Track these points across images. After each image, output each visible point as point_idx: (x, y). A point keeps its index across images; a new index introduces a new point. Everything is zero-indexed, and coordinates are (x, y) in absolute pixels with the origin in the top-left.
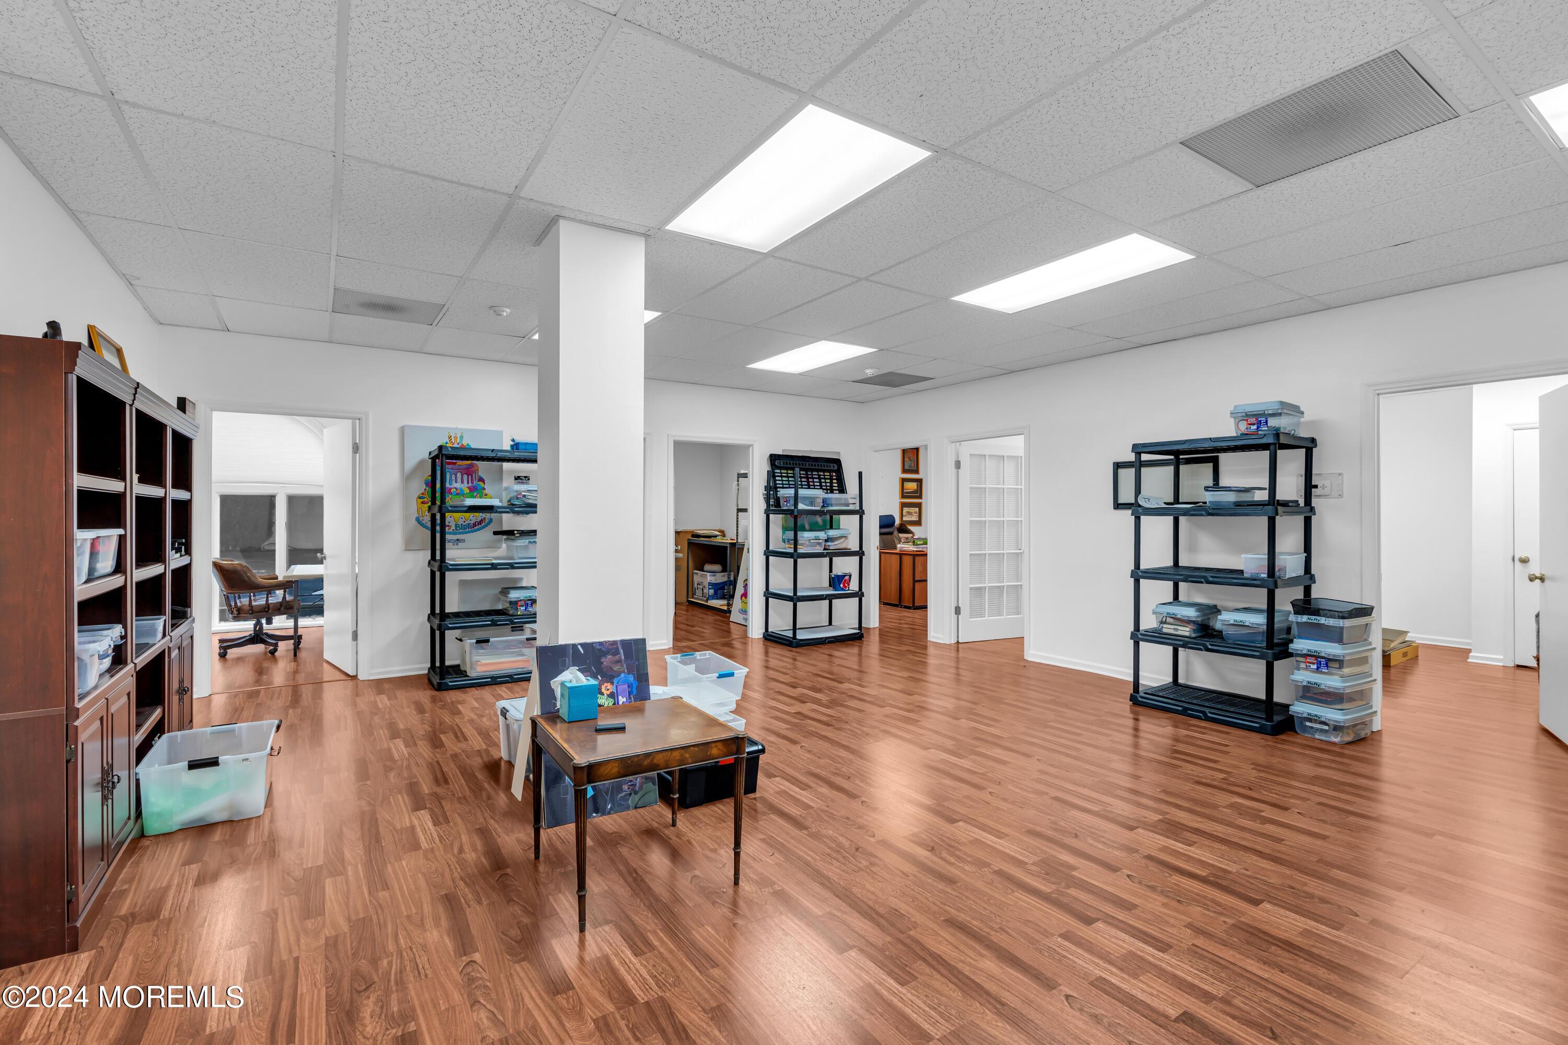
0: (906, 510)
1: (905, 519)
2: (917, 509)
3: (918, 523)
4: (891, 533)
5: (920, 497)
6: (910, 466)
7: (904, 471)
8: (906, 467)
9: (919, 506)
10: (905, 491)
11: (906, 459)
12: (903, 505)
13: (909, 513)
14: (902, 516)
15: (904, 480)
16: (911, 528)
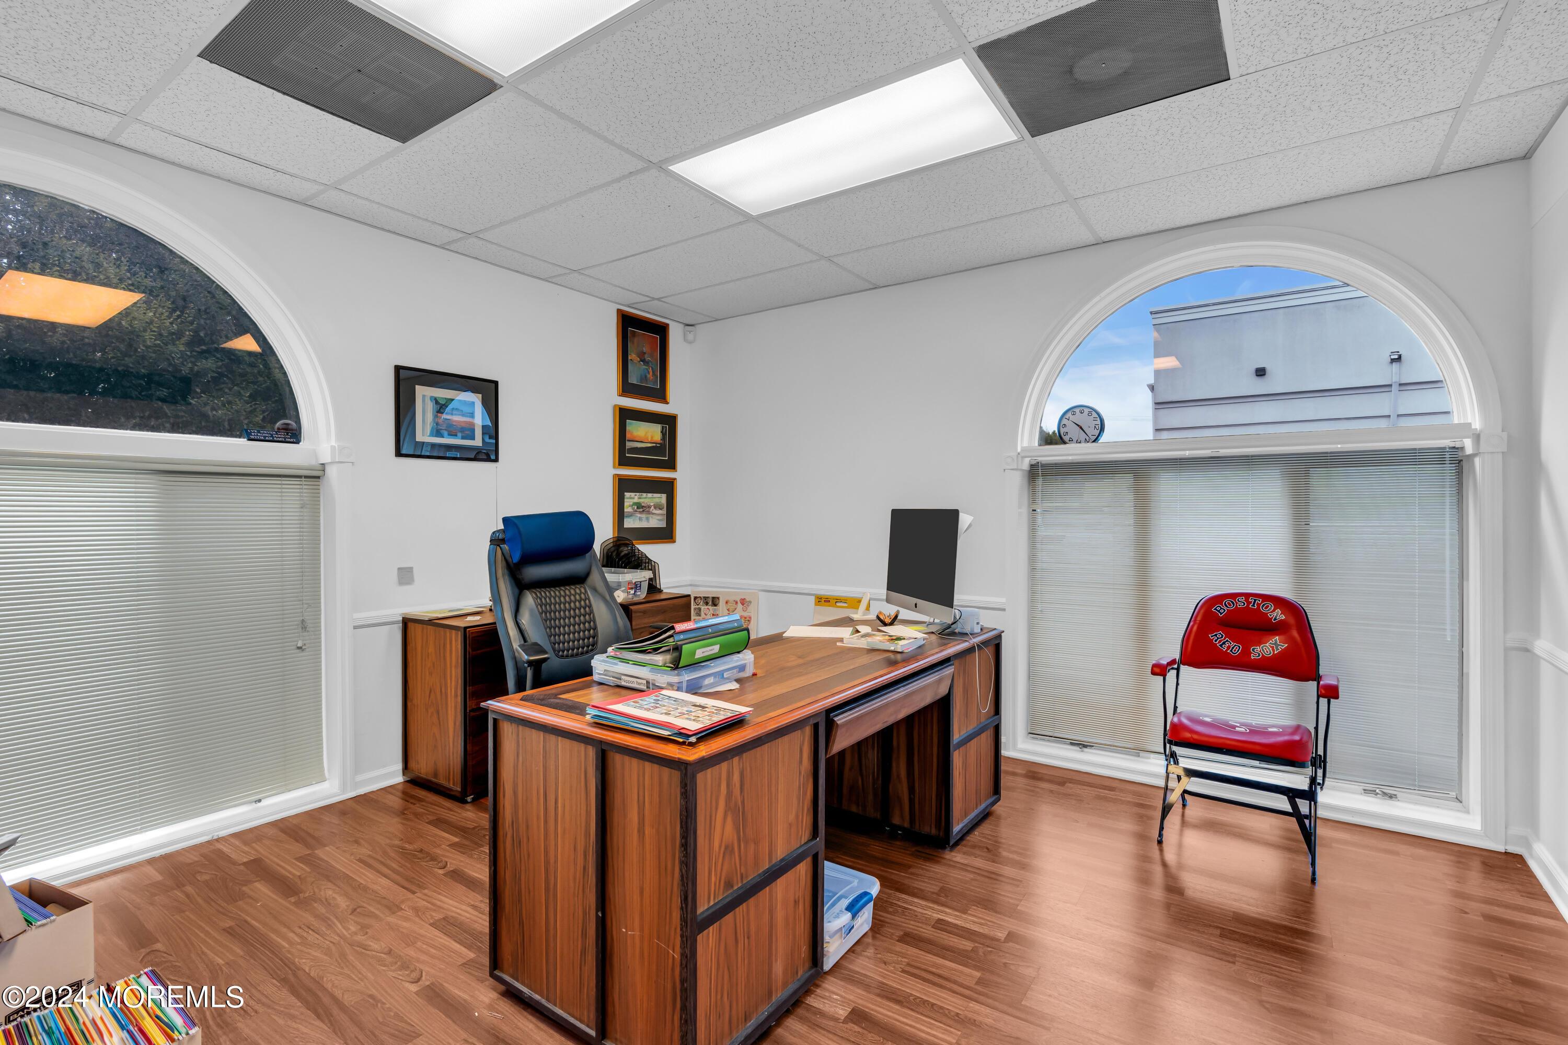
0: (631, 498)
1: (629, 523)
2: (662, 498)
3: (666, 534)
4: (579, 580)
5: (671, 464)
6: (644, 378)
7: (627, 389)
8: (633, 379)
9: (668, 487)
10: (629, 445)
11: (632, 356)
12: (624, 486)
13: (639, 507)
14: (620, 514)
15: (625, 415)
16: (648, 549)
